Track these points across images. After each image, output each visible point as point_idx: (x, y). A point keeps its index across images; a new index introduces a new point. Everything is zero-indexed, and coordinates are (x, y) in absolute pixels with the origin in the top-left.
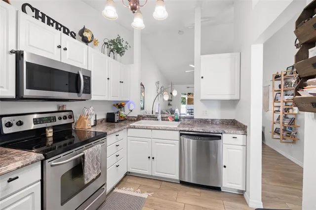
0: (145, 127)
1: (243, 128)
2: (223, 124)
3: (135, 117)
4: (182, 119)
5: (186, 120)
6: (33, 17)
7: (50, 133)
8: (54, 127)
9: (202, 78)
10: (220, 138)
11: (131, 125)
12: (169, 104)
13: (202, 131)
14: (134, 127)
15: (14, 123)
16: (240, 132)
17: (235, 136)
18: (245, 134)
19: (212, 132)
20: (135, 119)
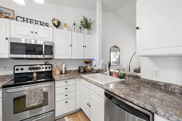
0: (86, 80)
6: (21, 21)
7: (35, 75)
8: (37, 72)
11: (82, 76)
15: (20, 69)
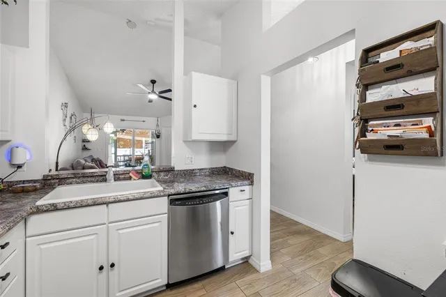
0: (90, 202)
1: (248, 178)
2: (213, 174)
3: (35, 181)
4: (154, 174)
5: (162, 174)
9: (195, 106)
10: (226, 194)
11: (39, 203)
12: (85, 148)
13: (205, 189)
14: (54, 208)
16: (246, 182)
17: (243, 188)
18: (252, 184)
19: (217, 188)
20: (38, 185)
